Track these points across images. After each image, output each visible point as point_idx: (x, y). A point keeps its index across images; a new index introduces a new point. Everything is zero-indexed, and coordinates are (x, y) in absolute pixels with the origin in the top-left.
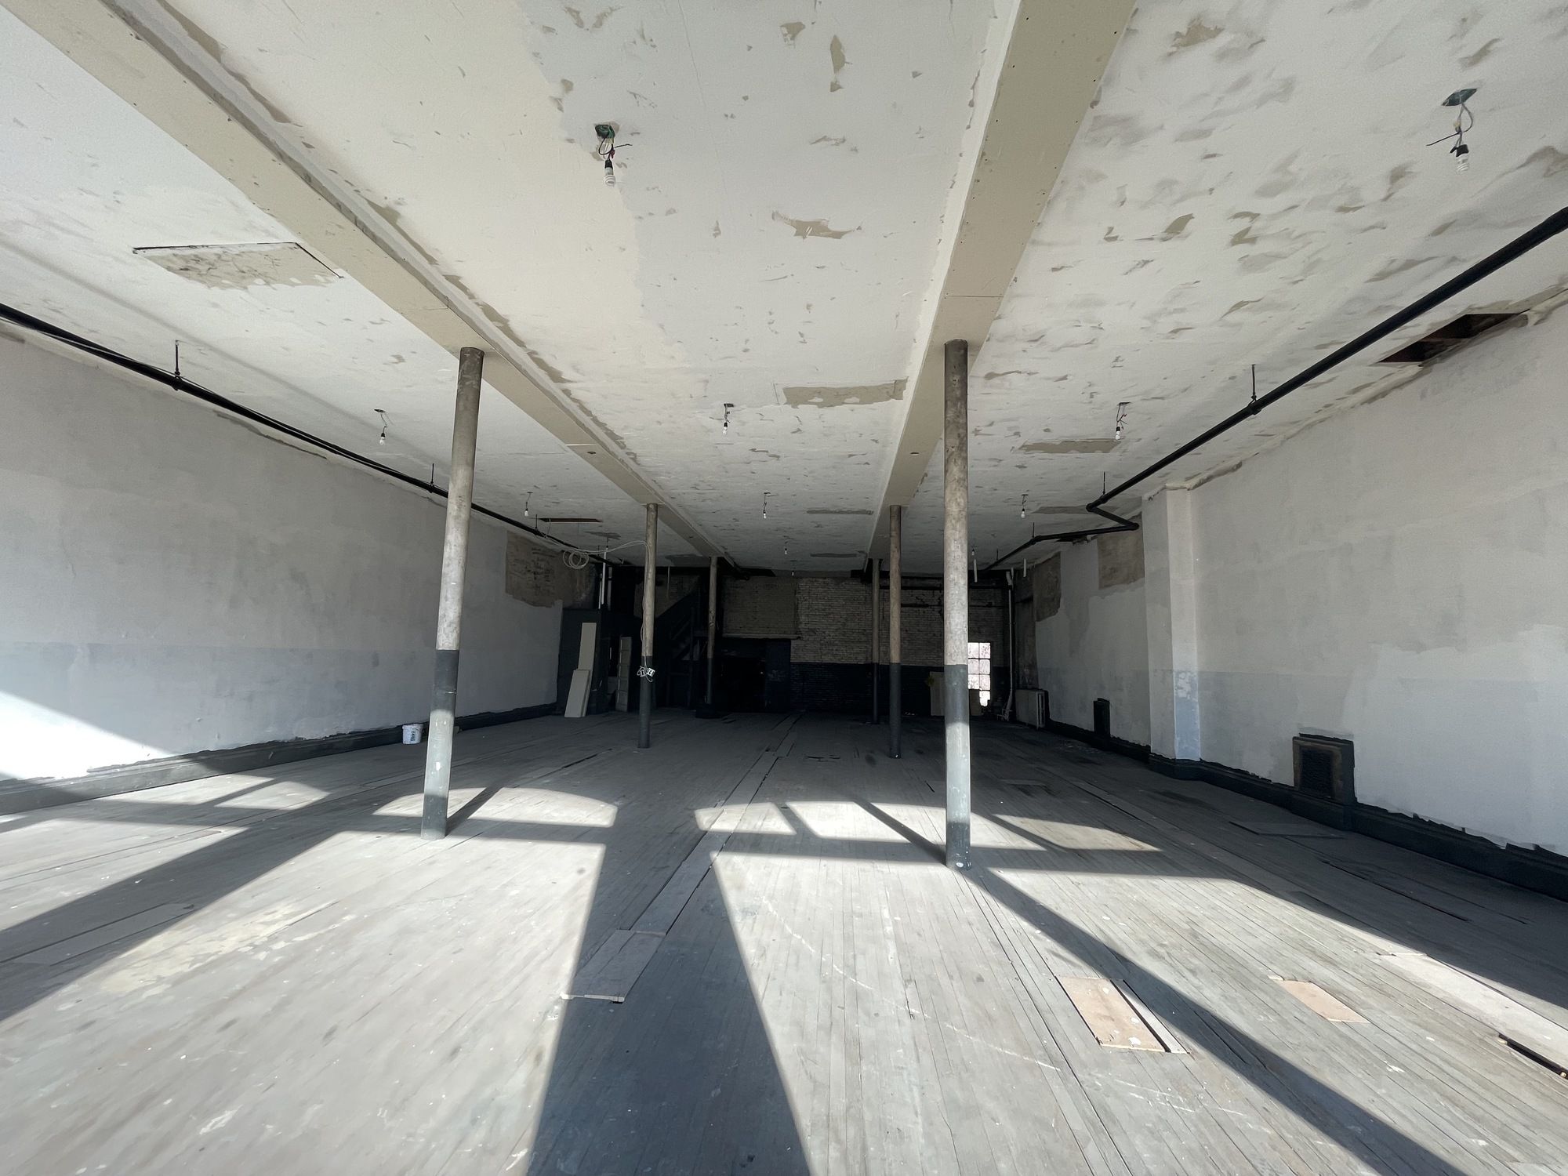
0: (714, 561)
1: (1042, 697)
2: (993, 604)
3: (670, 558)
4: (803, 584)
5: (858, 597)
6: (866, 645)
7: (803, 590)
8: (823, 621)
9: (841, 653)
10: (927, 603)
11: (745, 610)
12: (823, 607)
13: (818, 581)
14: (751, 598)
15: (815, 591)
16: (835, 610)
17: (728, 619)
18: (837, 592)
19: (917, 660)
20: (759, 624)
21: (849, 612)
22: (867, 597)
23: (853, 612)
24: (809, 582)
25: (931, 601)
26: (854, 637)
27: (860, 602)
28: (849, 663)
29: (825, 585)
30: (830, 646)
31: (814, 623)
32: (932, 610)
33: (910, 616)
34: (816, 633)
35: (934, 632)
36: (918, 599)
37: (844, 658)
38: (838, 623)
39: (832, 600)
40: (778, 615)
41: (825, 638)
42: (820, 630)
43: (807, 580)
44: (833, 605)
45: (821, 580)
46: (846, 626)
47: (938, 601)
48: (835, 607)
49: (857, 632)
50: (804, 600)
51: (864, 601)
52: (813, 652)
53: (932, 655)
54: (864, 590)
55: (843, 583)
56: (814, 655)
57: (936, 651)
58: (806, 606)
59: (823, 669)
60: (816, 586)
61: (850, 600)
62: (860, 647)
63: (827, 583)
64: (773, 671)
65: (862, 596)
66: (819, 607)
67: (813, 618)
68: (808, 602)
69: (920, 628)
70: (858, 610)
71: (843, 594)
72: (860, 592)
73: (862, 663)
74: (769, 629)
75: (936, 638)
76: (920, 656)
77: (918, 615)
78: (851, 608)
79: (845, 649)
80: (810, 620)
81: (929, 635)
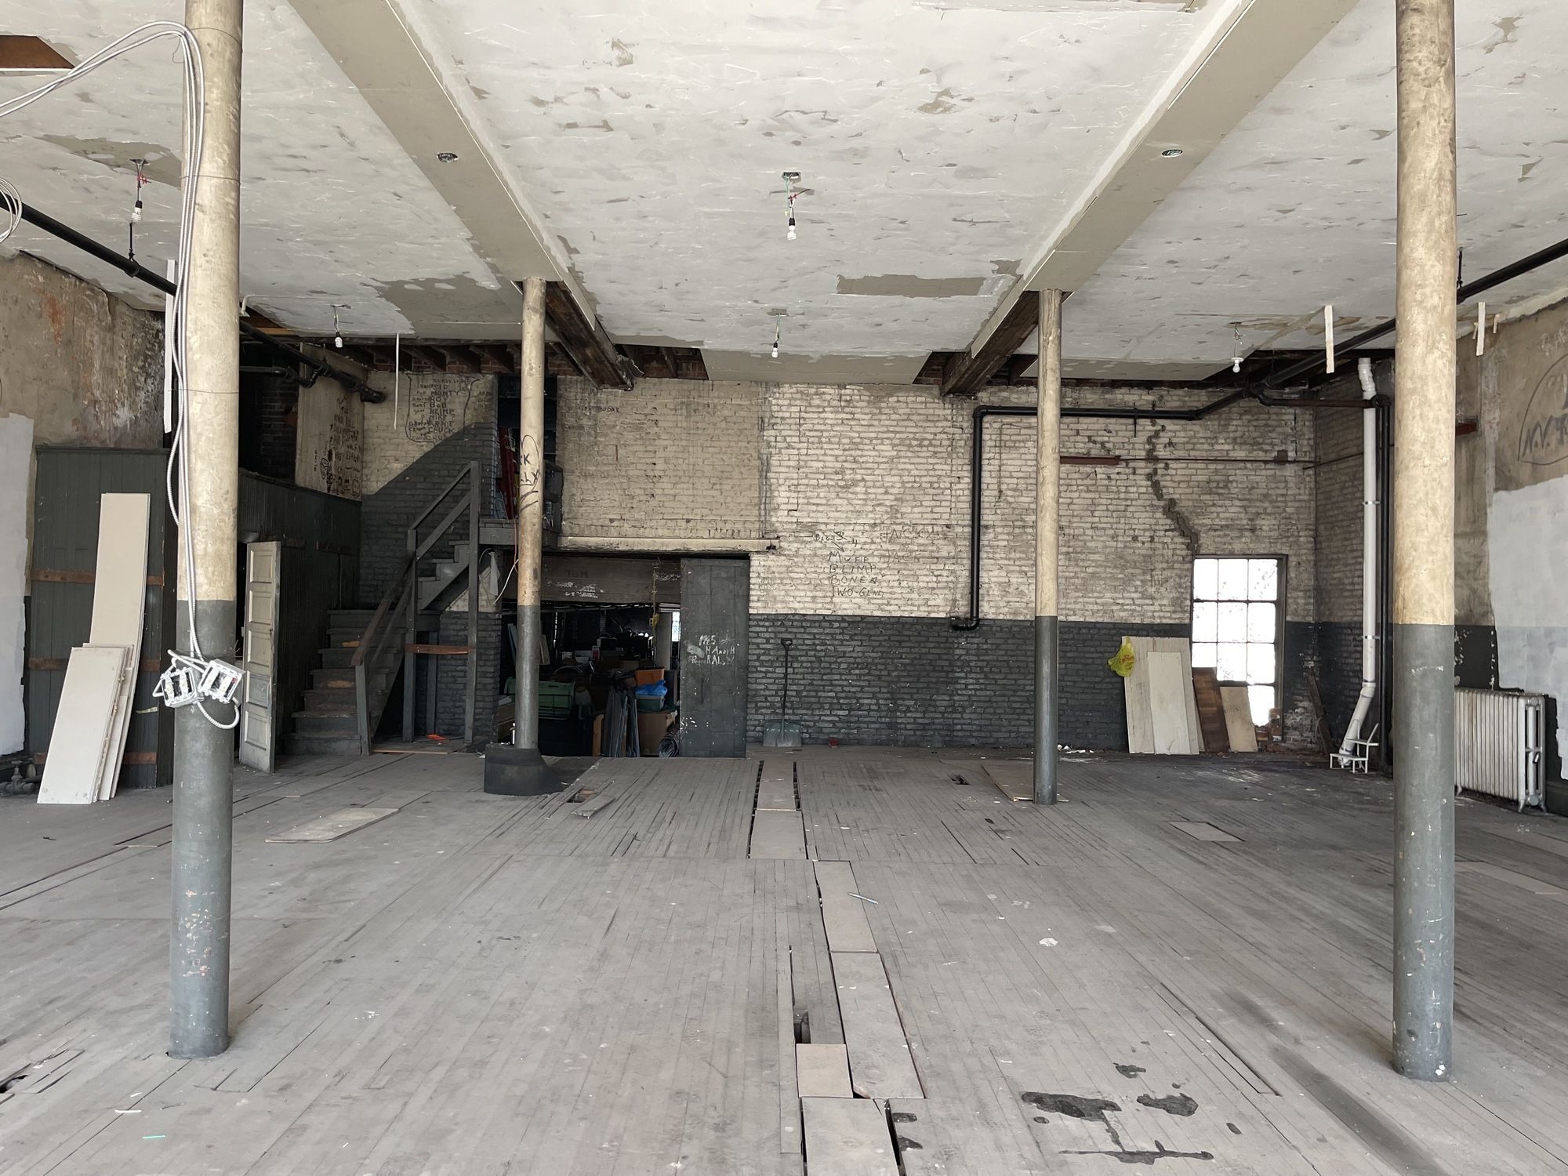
2: (1291, 455)
4: (785, 402)
5: (932, 437)
6: (952, 567)
7: (782, 418)
8: (838, 501)
9: (884, 590)
10: (1117, 453)
11: (623, 473)
12: (838, 465)
13: (824, 393)
14: (642, 438)
15: (816, 421)
16: (869, 472)
17: (578, 498)
18: (876, 423)
19: (1090, 607)
20: (663, 510)
21: (905, 479)
22: (957, 437)
23: (917, 479)
24: (799, 396)
25: (1126, 446)
26: (919, 545)
27: (939, 449)
28: (906, 614)
29: (842, 403)
30: (855, 570)
31: (814, 508)
32: (1131, 470)
33: (1070, 488)
34: (817, 536)
35: (1134, 530)
36: (1095, 442)
37: (892, 602)
38: (877, 509)
39: (861, 447)
40: (717, 487)
41: (842, 550)
42: (831, 527)
43: (794, 390)
44: (864, 459)
45: (832, 391)
46: (899, 516)
47: (1147, 447)
48: (868, 466)
49: (930, 531)
50: (785, 445)
51: (949, 449)
52: (812, 587)
53: (1128, 592)
54: (950, 418)
55: (890, 399)
56: (812, 595)
57: (1139, 583)
58: (791, 463)
59: (838, 631)
60: (818, 406)
61: (910, 445)
62: (936, 573)
63: (848, 398)
64: (702, 638)
65: (945, 436)
66: (827, 464)
67: (809, 494)
68: (796, 452)
69: (1097, 519)
70: (931, 473)
71: (891, 429)
72: (939, 424)
73: (943, 615)
74: (691, 524)
75: (1139, 548)
76: (1095, 595)
77: (1093, 485)
78: (912, 467)
79: (897, 577)
80: (801, 501)
81: (1120, 538)
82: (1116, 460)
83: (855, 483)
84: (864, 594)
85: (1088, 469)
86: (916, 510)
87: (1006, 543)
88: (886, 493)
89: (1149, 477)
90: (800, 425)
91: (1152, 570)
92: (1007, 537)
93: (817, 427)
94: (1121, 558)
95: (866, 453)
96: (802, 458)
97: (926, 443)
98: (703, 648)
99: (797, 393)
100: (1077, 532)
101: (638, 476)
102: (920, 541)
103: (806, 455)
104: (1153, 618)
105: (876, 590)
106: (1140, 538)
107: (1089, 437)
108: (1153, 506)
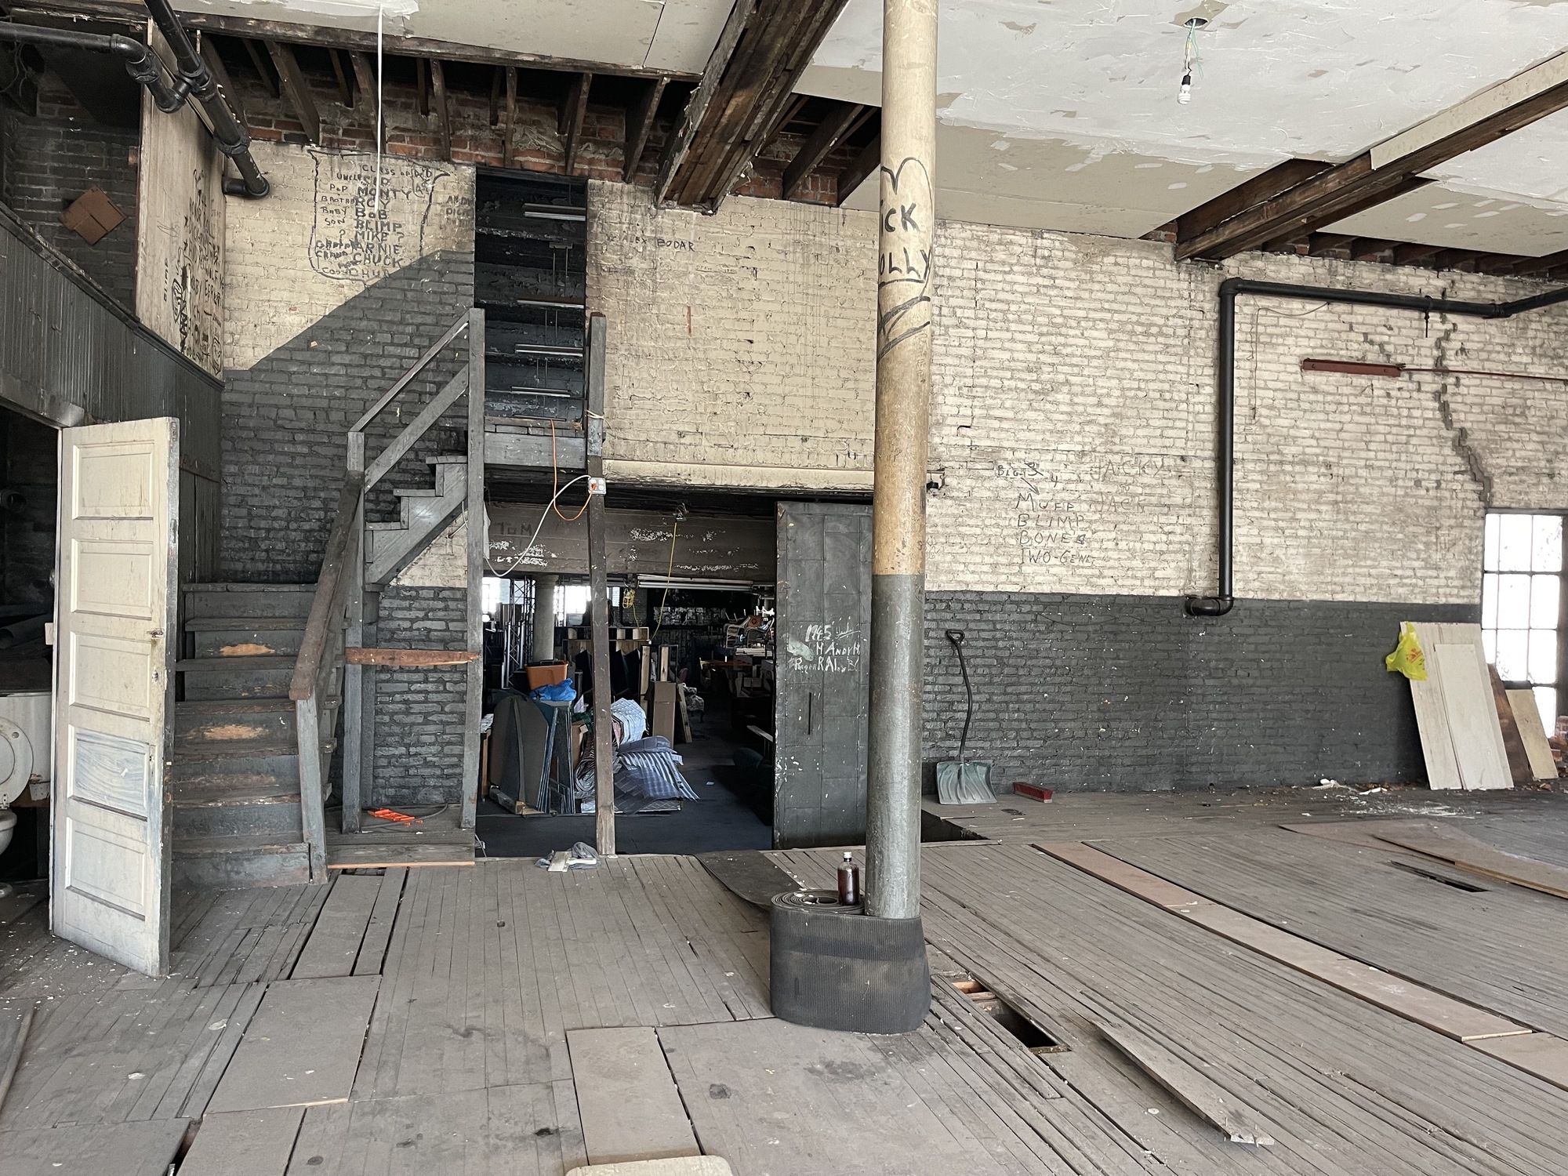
4: (954, 253)
5: (1161, 321)
6: (1188, 521)
7: (950, 278)
8: (1031, 415)
9: (1095, 554)
10: (1399, 360)
11: (701, 355)
12: (1032, 357)
13: (1011, 243)
14: (730, 297)
15: (999, 286)
16: (1076, 370)
17: (624, 394)
18: (1086, 295)
19: (1362, 580)
20: (764, 419)
21: (1126, 384)
22: (1196, 324)
23: (1143, 385)
24: (975, 244)
25: (1411, 351)
26: (1144, 486)
27: (1171, 341)
28: (1125, 592)
29: (1038, 261)
30: (1054, 523)
31: (996, 424)
32: (1414, 386)
33: (1341, 408)
34: (1000, 468)
35: (1417, 471)
36: (1372, 343)
37: (1106, 572)
38: (1087, 428)
39: (1063, 330)
41: (1037, 492)
42: (1020, 455)
43: (968, 234)
44: (1069, 350)
45: (1023, 241)
46: (1117, 440)
47: (1436, 353)
48: (1075, 360)
49: (1159, 464)
50: (956, 322)
51: (1186, 341)
52: (992, 549)
53: (1409, 559)
54: (1186, 294)
55: (1105, 259)
56: (992, 561)
57: (1421, 546)
58: (963, 351)
59: (1030, 617)
60: (1003, 263)
61: (1132, 333)
62: (1166, 529)
63: (1046, 253)
64: (810, 629)
65: (1179, 322)
66: (1016, 355)
67: (989, 402)
68: (970, 333)
69: (1372, 455)
70: (1162, 376)
71: (1106, 306)
72: (1172, 303)
73: (1174, 593)
74: (809, 444)
75: (1422, 497)
76: (1369, 563)
77: (1368, 404)
78: (1135, 366)
79: (1113, 535)
80: (977, 412)
81: (1400, 483)
82: (1397, 370)
83: (1055, 387)
84: (1066, 560)
85: (1362, 380)
86: (1140, 432)
87: (1258, 486)
88: (1100, 404)
89: (1437, 395)
90: (976, 290)
91: (1438, 529)
92: (1259, 478)
93: (1001, 296)
94: (1400, 510)
95: (1071, 341)
96: (980, 343)
97: (1154, 330)
98: (811, 645)
99: (972, 239)
100: (1348, 472)
101: (724, 362)
102: (1146, 480)
103: (986, 338)
104: (1437, 595)
105: (1083, 554)
106: (1423, 483)
107: (1365, 335)
108: (1440, 437)
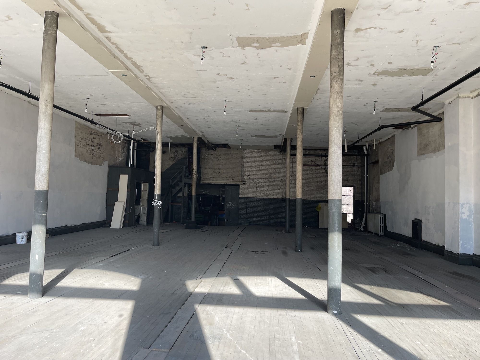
0: (196, 139)
1: (383, 217)
2: (356, 164)
3: (171, 137)
4: (247, 153)
5: (278, 160)
6: (282, 188)
7: (247, 156)
8: (258, 174)
9: (268, 193)
10: (318, 164)
11: (213, 168)
12: (258, 166)
13: (255, 151)
14: (217, 161)
15: (253, 157)
16: (265, 167)
17: (204, 173)
18: (266, 157)
19: (312, 197)
20: (221, 175)
21: (272, 169)
22: (283, 160)
23: (275, 169)
24: (250, 152)
25: (320, 162)
26: (275, 183)
27: (279, 163)
28: (272, 198)
29: (259, 153)
30: (262, 188)
31: (253, 175)
32: (320, 168)
33: (308, 171)
34: (254, 181)
35: (321, 180)
36: (313, 162)
37: (269, 195)
38: (266, 175)
39: (263, 162)
40: (233, 171)
41: (259, 184)
42: (256, 179)
43: (249, 150)
44: (264, 165)
45: (257, 151)
46: (271, 177)
47: (324, 163)
48: (265, 166)
49: (278, 180)
50: (247, 162)
51: (282, 163)
52: (252, 192)
53: (320, 193)
54: (282, 156)
55: (269, 152)
56: (252, 193)
57: (322, 192)
58: (249, 166)
59: (258, 201)
60: (254, 154)
61: (273, 162)
62: (279, 189)
63: (260, 152)
64: (229, 202)
65: (281, 160)
66: (256, 166)
67: (252, 172)
68: (249, 163)
69: (313, 178)
70: (278, 168)
71: (269, 159)
72: (279, 158)
73: (280, 198)
74: (227, 179)
75: (322, 184)
76: (313, 194)
77: (312, 171)
78: (274, 167)
79: (270, 190)
80: (250, 174)
81: (318, 182)
82: (317, 165)
83: (262, 170)
84: (263, 193)
85: (311, 167)
86: (274, 176)
87: (294, 183)
88: (268, 172)
89: (325, 169)
90: (250, 158)
91: (325, 189)
93: (254, 158)
94: (318, 186)
95: (264, 164)
96: (251, 165)
97: (277, 162)
98: (230, 204)
99: (250, 151)
100: (309, 181)
101: (217, 168)
102: (275, 182)
103: (251, 164)
104: (325, 199)
105: (266, 192)
106: (322, 182)
107: (312, 161)
108: (325, 175)
